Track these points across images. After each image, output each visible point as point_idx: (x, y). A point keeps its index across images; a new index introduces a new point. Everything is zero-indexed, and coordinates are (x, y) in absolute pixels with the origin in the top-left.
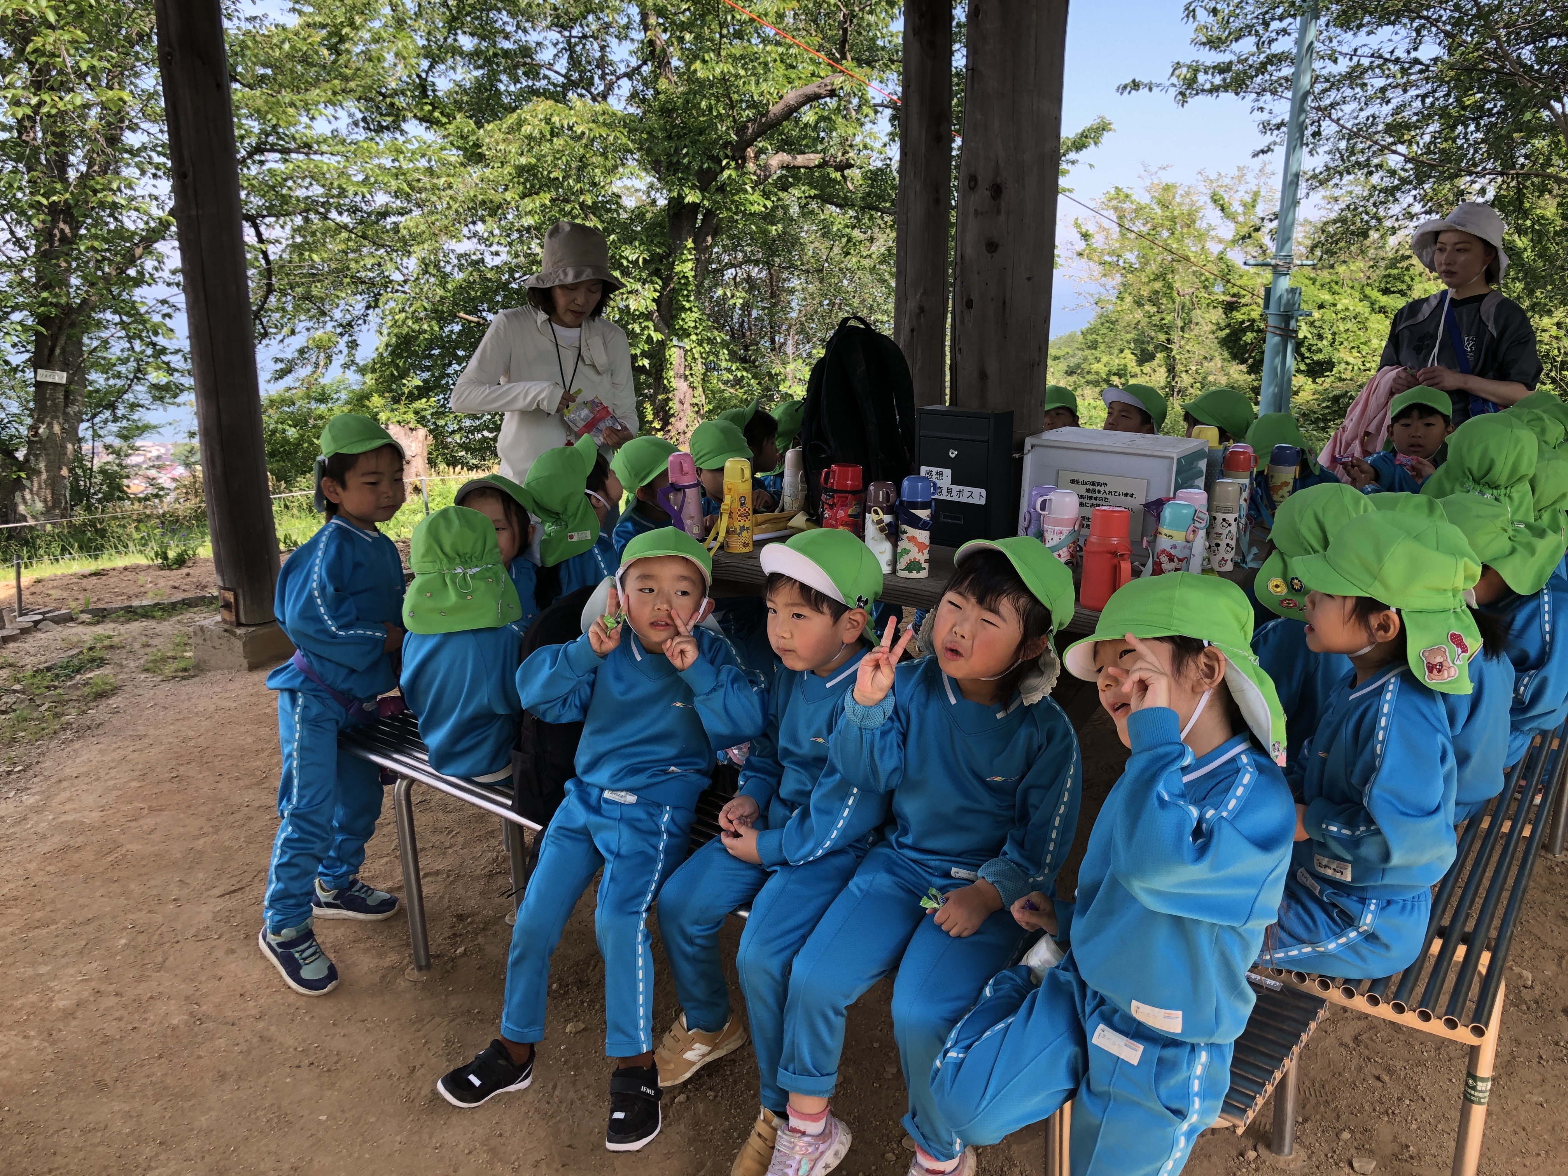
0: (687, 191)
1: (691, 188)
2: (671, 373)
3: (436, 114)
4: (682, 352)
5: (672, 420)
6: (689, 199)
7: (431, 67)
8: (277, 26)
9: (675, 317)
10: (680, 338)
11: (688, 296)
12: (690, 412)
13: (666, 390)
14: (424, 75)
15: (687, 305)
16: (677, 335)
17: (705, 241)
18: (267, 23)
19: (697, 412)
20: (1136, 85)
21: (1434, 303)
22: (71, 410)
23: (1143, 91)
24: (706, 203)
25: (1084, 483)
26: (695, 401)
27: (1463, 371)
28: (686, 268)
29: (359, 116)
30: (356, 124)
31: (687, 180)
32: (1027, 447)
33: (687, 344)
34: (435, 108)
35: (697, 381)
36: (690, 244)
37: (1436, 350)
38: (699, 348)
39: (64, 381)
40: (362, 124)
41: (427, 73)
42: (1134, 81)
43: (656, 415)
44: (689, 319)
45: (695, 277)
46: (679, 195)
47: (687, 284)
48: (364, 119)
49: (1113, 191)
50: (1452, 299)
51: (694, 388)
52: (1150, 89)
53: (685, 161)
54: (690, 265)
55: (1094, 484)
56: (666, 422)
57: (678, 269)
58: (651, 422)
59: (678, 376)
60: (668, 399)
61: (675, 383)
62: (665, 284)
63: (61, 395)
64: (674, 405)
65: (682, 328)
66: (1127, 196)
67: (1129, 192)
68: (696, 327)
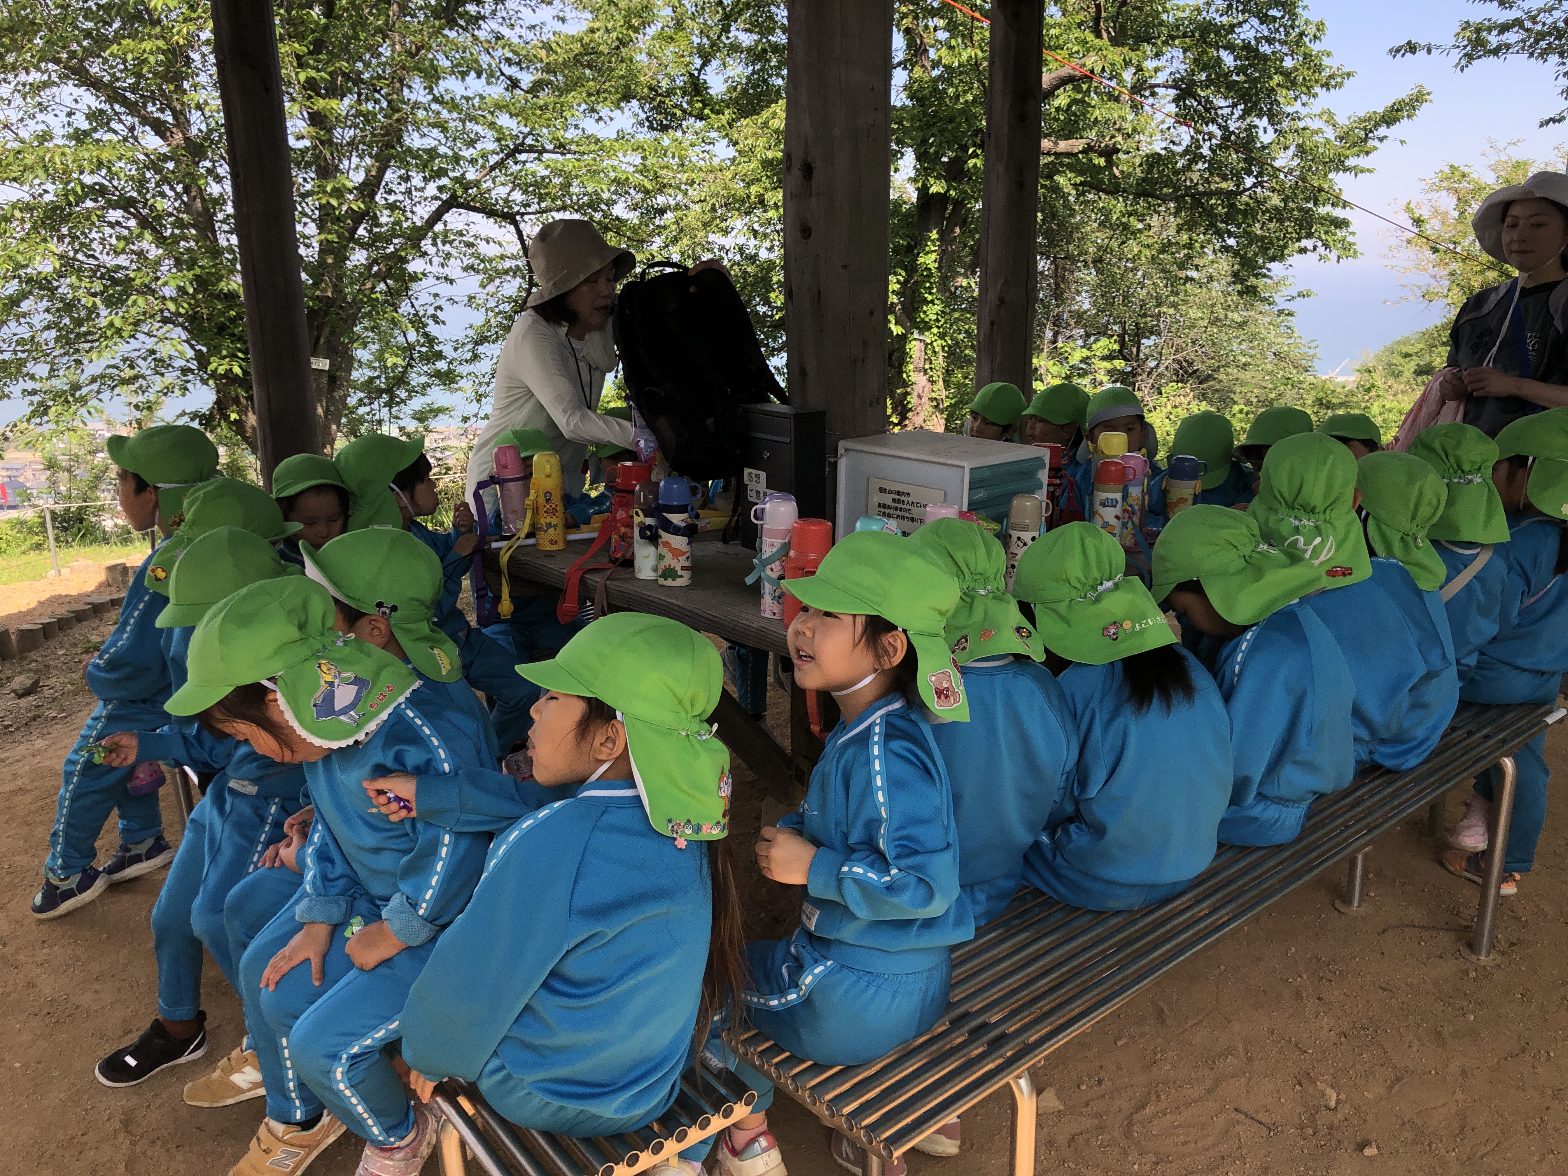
0: (932, 181)
1: (937, 178)
2: (911, 367)
3: (707, 111)
4: (922, 346)
5: (910, 415)
6: (933, 190)
7: (704, 65)
8: (554, 33)
9: (916, 310)
10: (921, 332)
11: (931, 288)
12: (928, 407)
13: (905, 384)
14: (696, 73)
15: (929, 298)
16: (917, 328)
17: (953, 231)
18: (545, 30)
19: (936, 407)
20: (1412, 48)
21: (1502, 292)
22: (337, 394)
23: (1421, 54)
24: (953, 193)
25: (891, 492)
26: (934, 395)
27: (1523, 375)
28: (929, 260)
29: (644, 116)
30: (641, 124)
31: (934, 170)
32: (841, 451)
33: (928, 337)
34: (705, 106)
35: (938, 375)
36: (934, 235)
37: (1495, 349)
38: (940, 342)
39: (327, 368)
40: (647, 124)
41: (700, 71)
42: (1409, 43)
43: (894, 409)
44: (931, 312)
45: (939, 269)
46: (924, 185)
47: (930, 275)
48: (647, 118)
49: (1447, 170)
50: (1523, 289)
51: (933, 382)
52: (1429, 51)
53: (932, 150)
54: (934, 256)
55: (898, 493)
56: (903, 417)
57: (921, 260)
58: (890, 416)
59: (917, 370)
60: (907, 394)
61: (914, 376)
62: (910, 275)
63: (325, 380)
64: (912, 400)
65: (923, 321)
66: (1464, 176)
67: (1466, 170)
68: (937, 320)
